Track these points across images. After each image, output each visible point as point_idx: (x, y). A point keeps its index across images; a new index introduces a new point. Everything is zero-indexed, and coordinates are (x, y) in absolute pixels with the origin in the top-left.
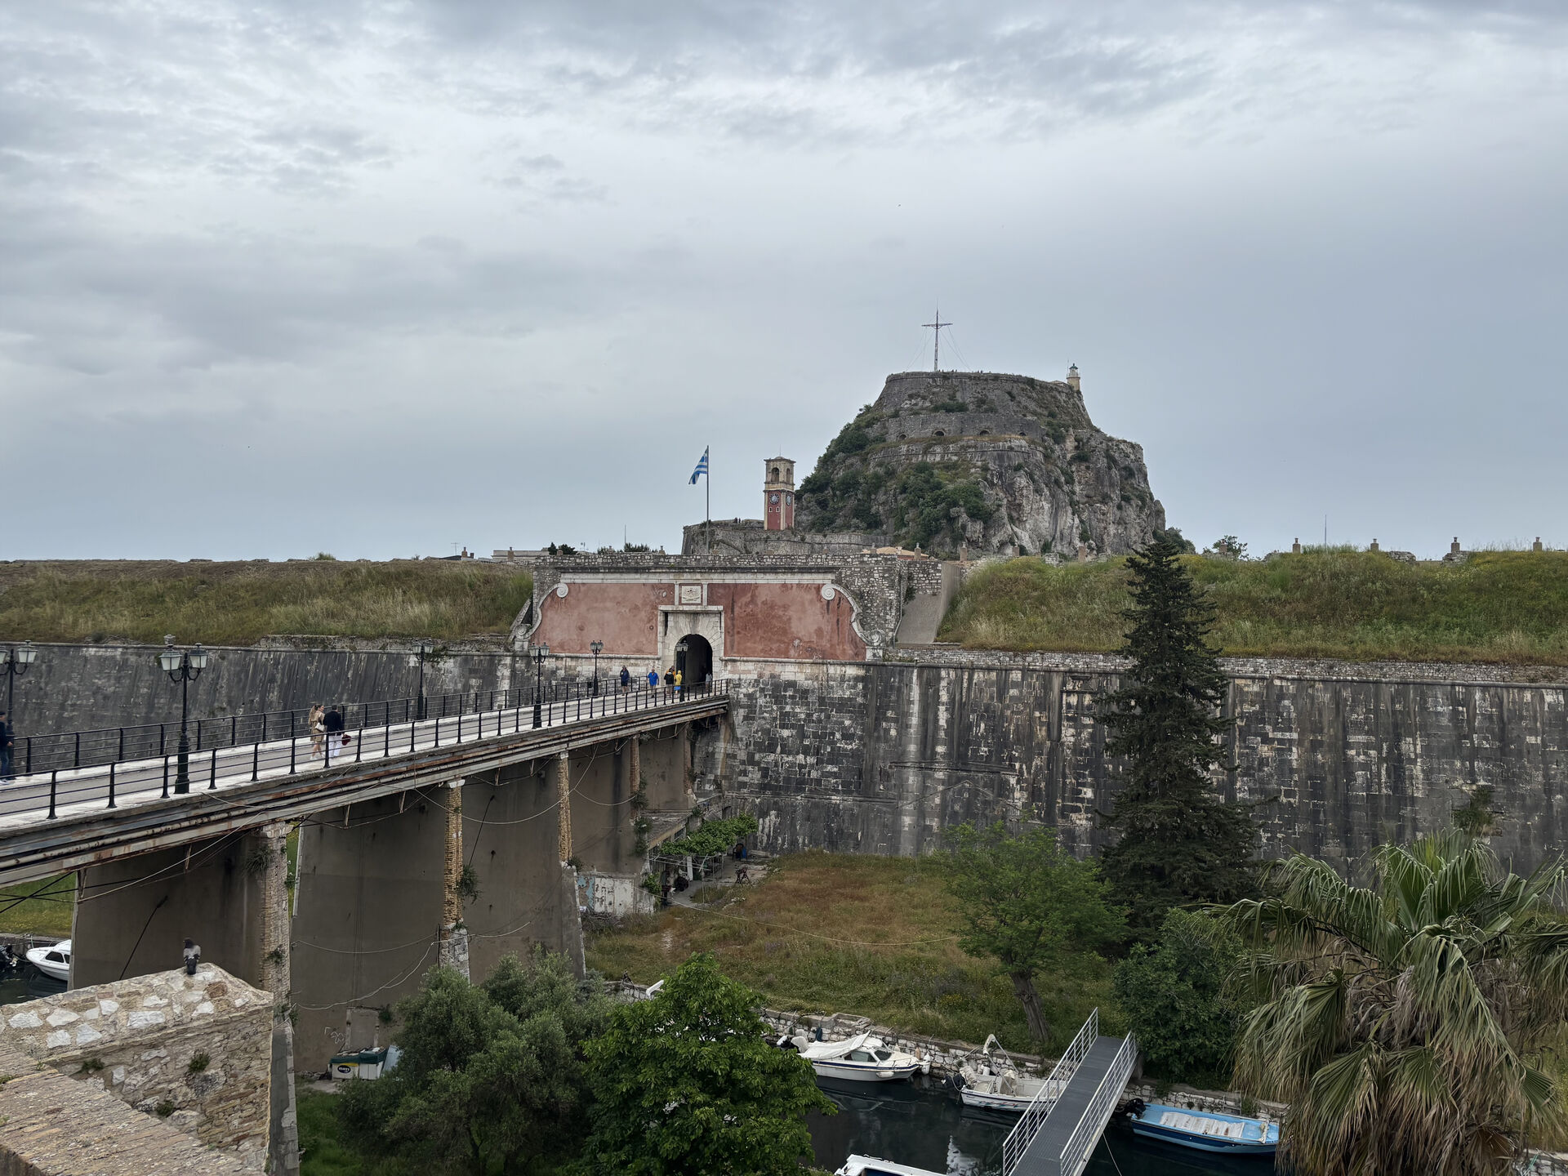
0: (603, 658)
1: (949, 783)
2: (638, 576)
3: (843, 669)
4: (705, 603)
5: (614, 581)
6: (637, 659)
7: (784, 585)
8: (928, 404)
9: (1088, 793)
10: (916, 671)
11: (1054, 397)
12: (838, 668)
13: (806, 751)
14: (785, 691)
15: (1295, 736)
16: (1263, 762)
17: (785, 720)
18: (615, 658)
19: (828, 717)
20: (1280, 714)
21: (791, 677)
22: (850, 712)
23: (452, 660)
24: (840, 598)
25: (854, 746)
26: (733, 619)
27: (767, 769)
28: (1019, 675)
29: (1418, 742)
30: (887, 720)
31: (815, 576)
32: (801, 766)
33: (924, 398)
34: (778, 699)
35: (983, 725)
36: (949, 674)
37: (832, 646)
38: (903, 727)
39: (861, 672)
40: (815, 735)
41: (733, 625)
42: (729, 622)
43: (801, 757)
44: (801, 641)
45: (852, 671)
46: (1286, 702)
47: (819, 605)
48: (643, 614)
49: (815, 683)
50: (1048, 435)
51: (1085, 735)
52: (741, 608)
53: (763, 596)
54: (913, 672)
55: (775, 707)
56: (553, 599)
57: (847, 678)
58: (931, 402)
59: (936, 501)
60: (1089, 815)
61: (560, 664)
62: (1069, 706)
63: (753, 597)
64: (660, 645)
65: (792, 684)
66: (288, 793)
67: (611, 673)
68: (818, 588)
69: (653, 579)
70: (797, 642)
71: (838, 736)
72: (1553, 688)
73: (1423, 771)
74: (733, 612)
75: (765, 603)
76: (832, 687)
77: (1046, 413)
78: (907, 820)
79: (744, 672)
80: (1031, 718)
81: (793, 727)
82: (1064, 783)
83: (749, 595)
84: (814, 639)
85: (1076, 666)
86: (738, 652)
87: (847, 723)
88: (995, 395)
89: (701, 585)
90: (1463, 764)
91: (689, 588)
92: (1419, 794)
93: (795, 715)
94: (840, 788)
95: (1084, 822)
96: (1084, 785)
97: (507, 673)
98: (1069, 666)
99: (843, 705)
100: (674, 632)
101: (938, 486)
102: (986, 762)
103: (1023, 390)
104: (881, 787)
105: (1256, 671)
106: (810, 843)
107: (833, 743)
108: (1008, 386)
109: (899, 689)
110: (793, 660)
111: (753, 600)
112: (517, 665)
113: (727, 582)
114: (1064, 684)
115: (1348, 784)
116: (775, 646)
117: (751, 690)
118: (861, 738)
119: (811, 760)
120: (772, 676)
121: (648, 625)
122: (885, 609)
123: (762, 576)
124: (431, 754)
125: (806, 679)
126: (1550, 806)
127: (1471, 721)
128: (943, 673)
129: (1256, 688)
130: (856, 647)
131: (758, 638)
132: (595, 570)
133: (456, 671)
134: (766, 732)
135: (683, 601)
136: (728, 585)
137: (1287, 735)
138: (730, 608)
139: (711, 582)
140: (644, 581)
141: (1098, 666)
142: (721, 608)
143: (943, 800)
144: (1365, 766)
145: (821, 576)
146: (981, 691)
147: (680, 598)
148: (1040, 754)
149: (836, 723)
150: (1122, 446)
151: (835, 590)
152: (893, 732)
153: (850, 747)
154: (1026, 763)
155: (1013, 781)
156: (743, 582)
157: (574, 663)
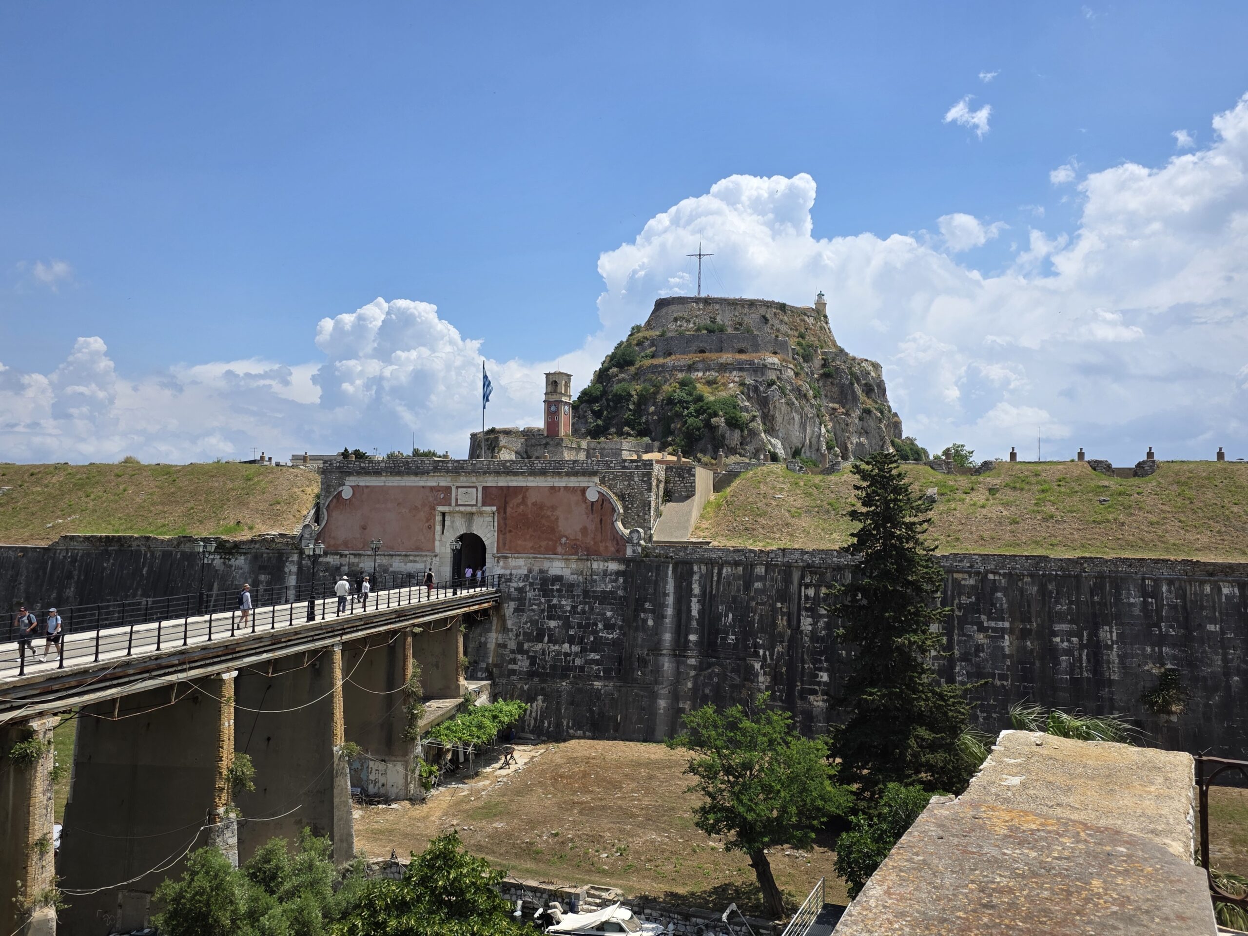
0: (384, 555)
1: (700, 668)
2: (417, 479)
3: (606, 564)
4: (480, 504)
5: (395, 484)
6: (415, 556)
7: (553, 488)
8: (691, 325)
9: (824, 677)
10: (671, 566)
11: (804, 321)
12: (601, 564)
13: (571, 641)
14: (553, 585)
15: (1007, 625)
16: (979, 648)
17: (552, 612)
18: (396, 555)
19: (592, 609)
20: (993, 605)
21: (558, 572)
22: (611, 604)
23: (243, 557)
24: (603, 499)
25: (614, 635)
26: (505, 519)
27: (535, 657)
28: (763, 570)
29: (1114, 630)
30: (645, 611)
31: (581, 479)
32: (567, 655)
33: (688, 321)
34: (546, 592)
35: (731, 616)
36: (700, 569)
37: (595, 543)
38: (659, 617)
39: (622, 567)
40: (580, 626)
41: (506, 524)
42: (502, 522)
43: (566, 645)
44: (567, 539)
45: (613, 566)
46: (999, 594)
47: (584, 506)
48: (422, 513)
49: (580, 578)
50: (798, 354)
51: (821, 624)
52: (512, 508)
53: (532, 498)
54: (668, 567)
55: (543, 600)
56: (338, 500)
57: (609, 572)
58: (694, 323)
59: (699, 412)
60: (825, 697)
61: (345, 561)
62: (807, 596)
63: (524, 498)
64: (437, 543)
65: (558, 579)
66: (56, 687)
67: (391, 569)
68: (584, 490)
69: (431, 482)
70: (563, 540)
71: (600, 626)
72: (1229, 582)
73: (1118, 656)
74: (505, 512)
75: (534, 504)
76: (595, 581)
77: (796, 334)
78: (662, 703)
79: (515, 568)
80: (774, 610)
81: (559, 618)
82: (803, 667)
83: (520, 497)
84: (580, 537)
85: (813, 561)
86: (510, 549)
87: (609, 614)
88: (751, 319)
89: (476, 487)
90: (1153, 650)
91: (465, 490)
92: (1115, 677)
93: (561, 607)
94: (602, 674)
95: (820, 703)
96: (820, 669)
97: (294, 569)
98: (806, 561)
99: (605, 598)
100: (451, 530)
101: (700, 398)
102: (733, 649)
103: (775, 314)
104: (639, 673)
105: (971, 567)
106: (573, 725)
107: (595, 633)
108: (762, 311)
109: (656, 583)
110: (560, 557)
111: (524, 502)
112: (304, 562)
113: (501, 484)
114: (802, 577)
115: (1054, 668)
116: (544, 544)
117: (521, 585)
118: (621, 628)
119: (576, 649)
120: (541, 571)
121: (427, 525)
122: (644, 510)
123: (531, 478)
124: (204, 648)
125: (572, 574)
126: (1228, 687)
127: (1159, 611)
128: (696, 568)
129: (972, 582)
130: (618, 544)
131: (528, 537)
132: (377, 473)
133: (246, 568)
134: (534, 623)
135: (460, 502)
136: (501, 487)
137: (1000, 624)
138: (502, 510)
139: (485, 485)
140: (422, 484)
141: (832, 562)
142: (494, 508)
143: (695, 684)
144: (1069, 652)
145: (586, 479)
146: (729, 584)
147: (457, 500)
148: (782, 642)
149: (598, 614)
150: (863, 364)
151: (599, 492)
152: (650, 623)
153: (611, 636)
154: (769, 650)
155: (757, 666)
156: (515, 484)
157: (356, 560)
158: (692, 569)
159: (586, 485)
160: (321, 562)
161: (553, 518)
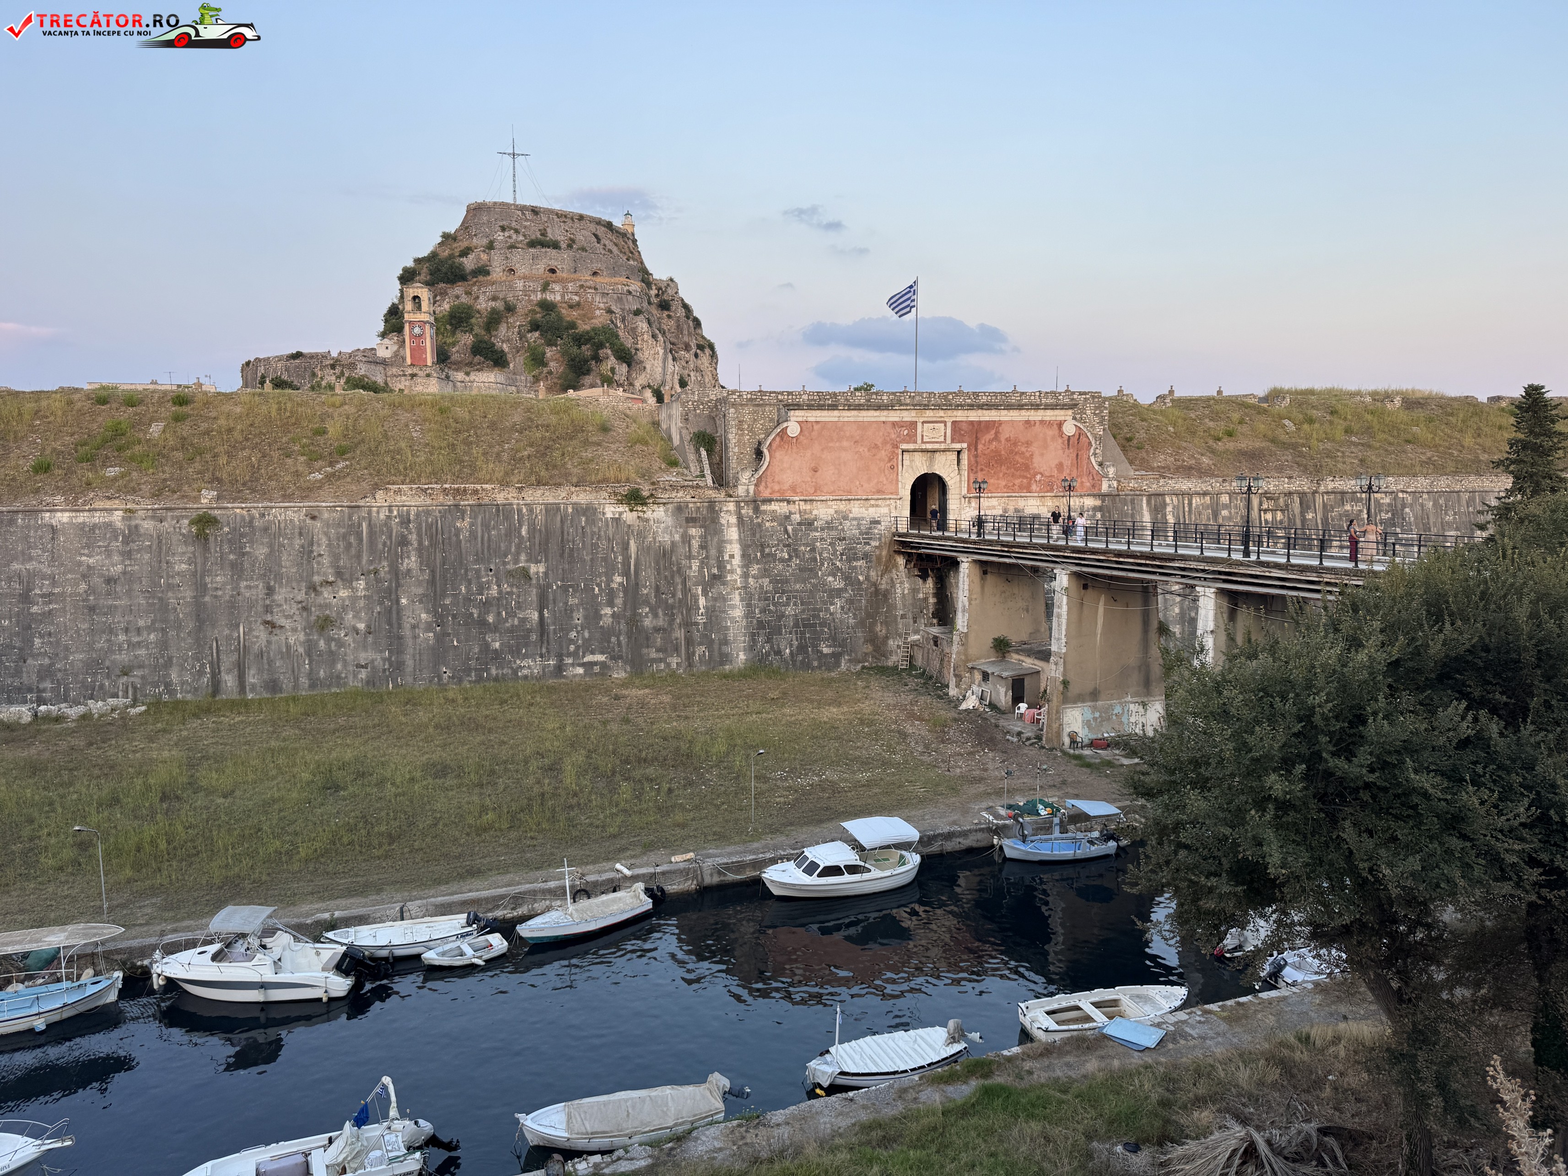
2: (877, 413)
3: (1083, 500)
4: (949, 440)
5: (852, 419)
6: (877, 500)
7: (1028, 421)
11: (626, 243)
12: (1077, 500)
18: (854, 500)
21: (1034, 511)
24: (1080, 434)
26: (976, 456)
31: (1057, 412)
36: (1172, 500)
39: (1098, 503)
41: (977, 462)
42: (973, 459)
44: (1042, 475)
45: (1090, 502)
47: (1060, 441)
48: (883, 452)
52: (984, 445)
53: (1006, 433)
54: (1143, 499)
56: (783, 438)
61: (793, 508)
63: (997, 433)
64: (900, 485)
65: (1034, 517)
67: (851, 515)
68: (1060, 424)
69: (893, 416)
70: (1038, 477)
74: (976, 449)
75: (1008, 440)
83: (993, 432)
84: (1055, 473)
89: (945, 423)
91: (931, 425)
97: (733, 520)
100: (910, 471)
103: (605, 233)
108: (592, 228)
109: (1133, 515)
110: (1035, 494)
111: (996, 438)
112: (743, 512)
113: (972, 419)
116: (1018, 482)
120: (1017, 510)
121: (889, 465)
123: (1005, 412)
128: (1168, 500)
130: (1093, 479)
131: (1001, 475)
133: (670, 521)
135: (924, 439)
136: (972, 422)
138: (973, 446)
139: (954, 419)
140: (884, 419)
142: (965, 445)
145: (1062, 412)
147: (923, 436)
151: (1075, 425)
156: (987, 419)
157: (808, 507)
158: (1164, 501)
159: (1063, 418)
160: (765, 512)
161: (1028, 455)
